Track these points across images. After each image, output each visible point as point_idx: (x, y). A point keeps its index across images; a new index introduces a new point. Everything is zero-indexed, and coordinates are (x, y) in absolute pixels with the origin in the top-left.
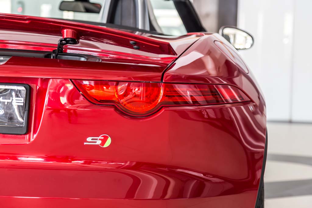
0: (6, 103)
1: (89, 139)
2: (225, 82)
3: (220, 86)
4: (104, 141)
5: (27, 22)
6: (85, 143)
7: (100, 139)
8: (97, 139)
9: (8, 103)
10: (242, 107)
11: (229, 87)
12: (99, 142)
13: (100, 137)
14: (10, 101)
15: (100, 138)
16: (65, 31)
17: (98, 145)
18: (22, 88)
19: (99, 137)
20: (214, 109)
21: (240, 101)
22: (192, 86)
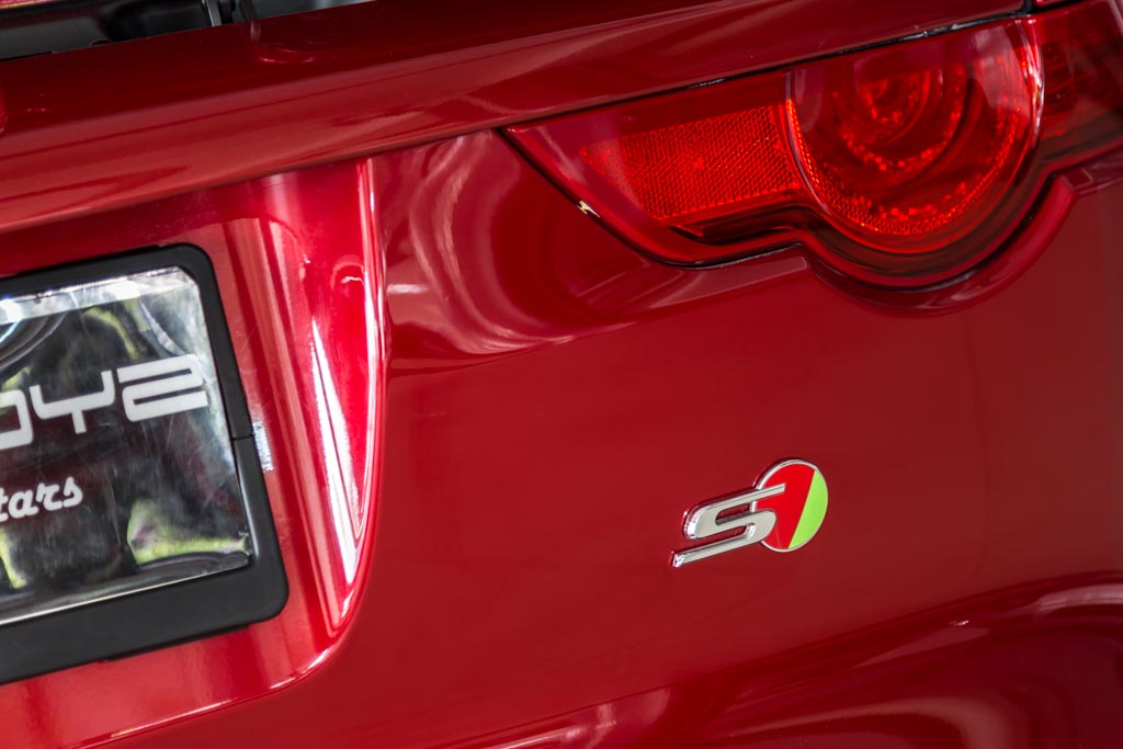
0: (80, 426)
1: (700, 523)
4: (788, 510)
6: (679, 560)
7: (764, 504)
8: (743, 511)
9: (89, 415)
12: (760, 526)
13: (760, 487)
14: (105, 398)
15: (763, 491)
17: (757, 547)
19: (751, 489)
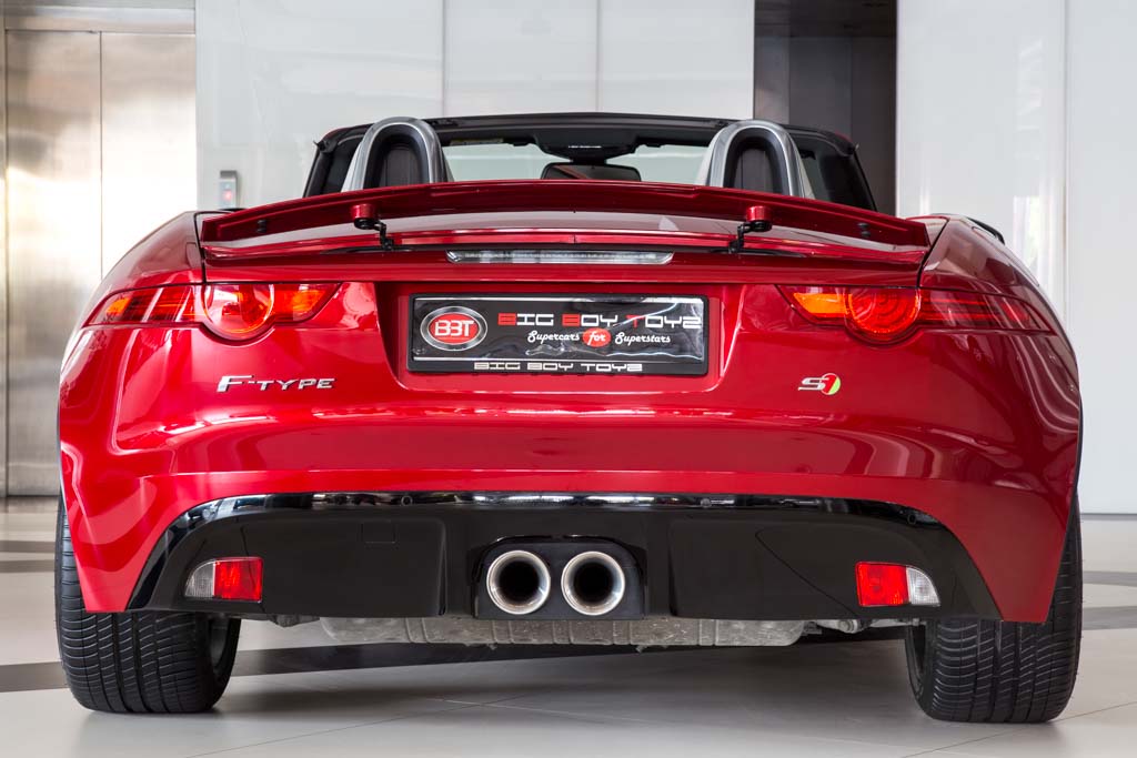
0: (673, 327)
1: (806, 381)
2: (1000, 292)
3: (992, 298)
4: (829, 385)
5: (692, 196)
6: (800, 388)
7: (823, 381)
8: (818, 381)
9: (675, 325)
10: (1030, 338)
11: (1004, 299)
12: (821, 386)
14: (679, 322)
15: (823, 378)
16: (753, 209)
18: (698, 302)
19: (820, 377)
20: (988, 337)
21: (1023, 327)
22: (951, 294)
